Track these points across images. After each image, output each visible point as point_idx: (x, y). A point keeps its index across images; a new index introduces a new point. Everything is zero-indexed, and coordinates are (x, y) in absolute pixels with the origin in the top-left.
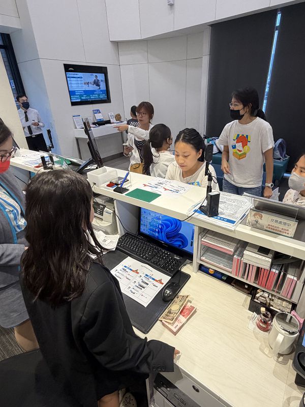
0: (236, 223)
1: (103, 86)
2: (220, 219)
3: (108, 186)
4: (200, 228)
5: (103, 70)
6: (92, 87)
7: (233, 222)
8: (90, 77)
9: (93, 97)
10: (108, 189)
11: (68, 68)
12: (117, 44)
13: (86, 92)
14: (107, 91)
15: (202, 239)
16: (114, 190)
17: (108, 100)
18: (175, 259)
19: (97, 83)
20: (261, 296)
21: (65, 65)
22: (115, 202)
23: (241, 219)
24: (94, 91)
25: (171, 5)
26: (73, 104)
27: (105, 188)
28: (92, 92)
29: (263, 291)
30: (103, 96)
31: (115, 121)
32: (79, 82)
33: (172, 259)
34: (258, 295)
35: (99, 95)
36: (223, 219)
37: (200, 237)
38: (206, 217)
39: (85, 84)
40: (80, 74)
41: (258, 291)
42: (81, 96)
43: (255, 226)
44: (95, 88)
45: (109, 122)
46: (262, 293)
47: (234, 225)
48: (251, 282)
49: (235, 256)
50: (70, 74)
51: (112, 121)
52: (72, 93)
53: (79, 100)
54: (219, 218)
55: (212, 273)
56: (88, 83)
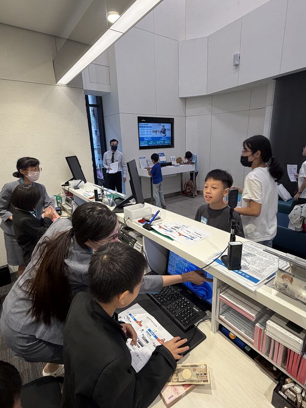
0: (259, 282)
1: (168, 134)
2: (241, 275)
3: (139, 221)
4: (219, 281)
5: (170, 121)
6: (159, 135)
7: (256, 281)
8: (159, 127)
9: (158, 143)
10: (139, 224)
11: (140, 120)
12: (185, 100)
13: (154, 139)
14: (172, 138)
15: (221, 294)
16: (144, 227)
17: (171, 145)
18: (194, 310)
20: (290, 389)
21: (138, 117)
22: (143, 237)
23: (267, 279)
24: (161, 138)
25: (237, 66)
26: (141, 148)
27: (136, 223)
28: (159, 139)
29: (295, 383)
30: (168, 142)
31: (176, 164)
32: (149, 131)
33: (190, 309)
34: (285, 386)
35: (164, 141)
36: (245, 275)
37: (219, 291)
38: (226, 269)
39: (153, 132)
40: (150, 124)
41: (287, 380)
42: (148, 141)
43: (284, 291)
45: (170, 164)
46: (293, 385)
47: (256, 284)
48: (277, 364)
49: (257, 325)
50: (142, 124)
51: (173, 164)
52: (141, 139)
53: (147, 145)
54: (240, 273)
55: (233, 338)
56: (156, 132)
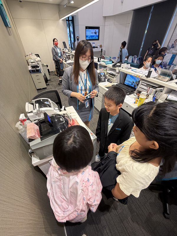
5: (98, 28)
6: (94, 34)
8: (93, 31)
9: (93, 38)
12: (105, 17)
14: (99, 36)
19: (96, 33)
21: (86, 27)
25: (122, 2)
28: (93, 36)
30: (97, 38)
32: (90, 33)
42: (89, 37)
44: (95, 35)
50: (87, 30)
51: (98, 47)
53: (89, 39)
56: (92, 33)
